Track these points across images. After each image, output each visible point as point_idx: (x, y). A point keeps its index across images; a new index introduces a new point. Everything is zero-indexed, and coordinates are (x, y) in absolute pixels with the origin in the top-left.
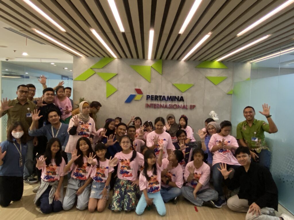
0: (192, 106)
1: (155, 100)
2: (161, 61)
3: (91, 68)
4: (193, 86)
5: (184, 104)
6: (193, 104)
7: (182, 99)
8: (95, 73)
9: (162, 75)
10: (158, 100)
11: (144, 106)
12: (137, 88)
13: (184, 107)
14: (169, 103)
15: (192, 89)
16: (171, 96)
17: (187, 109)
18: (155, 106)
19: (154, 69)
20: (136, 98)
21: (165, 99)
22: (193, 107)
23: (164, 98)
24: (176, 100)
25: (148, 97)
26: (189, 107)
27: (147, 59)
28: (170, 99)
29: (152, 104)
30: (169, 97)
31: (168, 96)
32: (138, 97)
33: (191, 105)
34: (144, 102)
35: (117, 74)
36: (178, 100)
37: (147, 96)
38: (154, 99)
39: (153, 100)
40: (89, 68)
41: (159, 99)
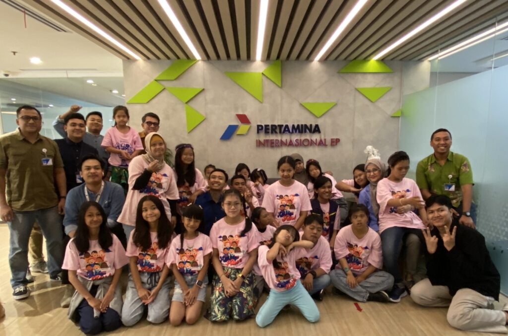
0: (335, 140)
1: (272, 133)
2: (279, 62)
3: (156, 80)
4: (336, 105)
5: (320, 137)
6: (335, 137)
7: (317, 129)
8: (164, 89)
9: (281, 87)
10: (276, 133)
11: (254, 144)
12: (240, 113)
13: (322, 143)
14: (295, 137)
15: (333, 111)
16: (298, 125)
17: (325, 145)
18: (272, 144)
19: (267, 77)
20: (239, 132)
21: (289, 131)
22: (335, 142)
23: (287, 129)
24: (308, 131)
25: (260, 128)
26: (328, 142)
27: (254, 61)
28: (298, 131)
29: (267, 141)
30: (296, 127)
31: (293, 126)
32: (243, 128)
33: (332, 139)
34: (253, 137)
35: (203, 90)
36: (310, 131)
37: (258, 126)
38: (270, 131)
39: (268, 132)
40: (153, 80)
41: (278, 130)
